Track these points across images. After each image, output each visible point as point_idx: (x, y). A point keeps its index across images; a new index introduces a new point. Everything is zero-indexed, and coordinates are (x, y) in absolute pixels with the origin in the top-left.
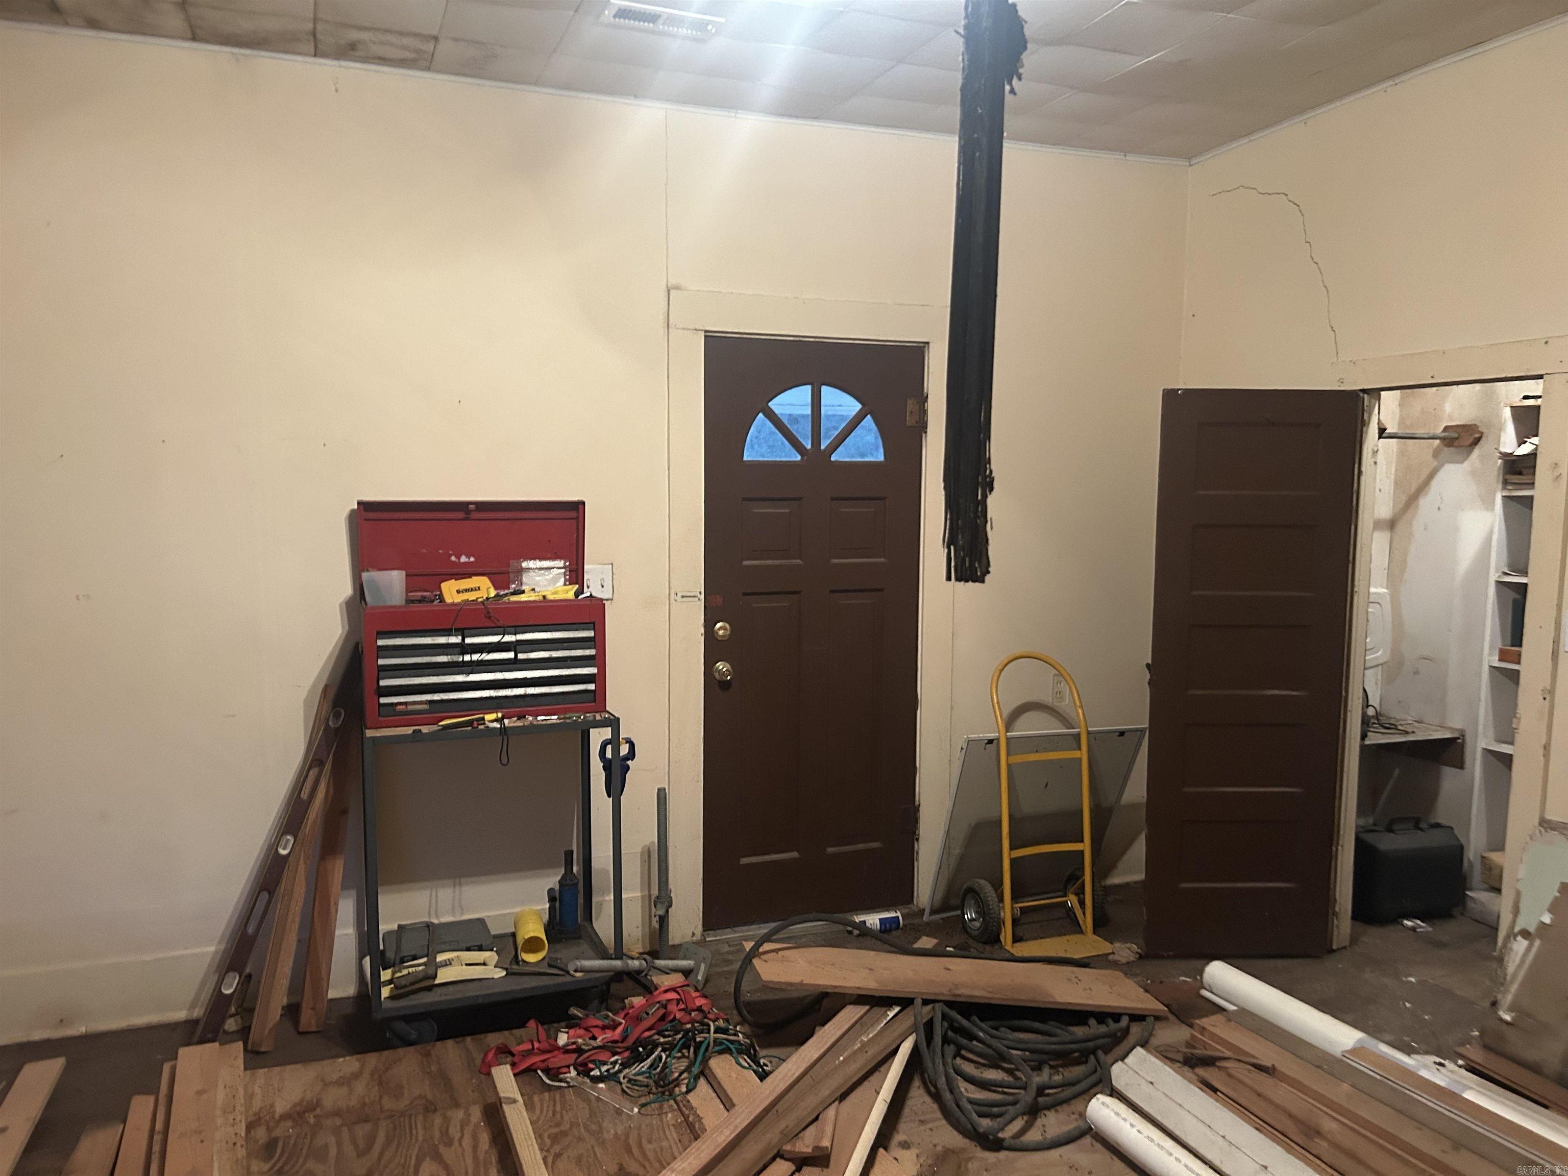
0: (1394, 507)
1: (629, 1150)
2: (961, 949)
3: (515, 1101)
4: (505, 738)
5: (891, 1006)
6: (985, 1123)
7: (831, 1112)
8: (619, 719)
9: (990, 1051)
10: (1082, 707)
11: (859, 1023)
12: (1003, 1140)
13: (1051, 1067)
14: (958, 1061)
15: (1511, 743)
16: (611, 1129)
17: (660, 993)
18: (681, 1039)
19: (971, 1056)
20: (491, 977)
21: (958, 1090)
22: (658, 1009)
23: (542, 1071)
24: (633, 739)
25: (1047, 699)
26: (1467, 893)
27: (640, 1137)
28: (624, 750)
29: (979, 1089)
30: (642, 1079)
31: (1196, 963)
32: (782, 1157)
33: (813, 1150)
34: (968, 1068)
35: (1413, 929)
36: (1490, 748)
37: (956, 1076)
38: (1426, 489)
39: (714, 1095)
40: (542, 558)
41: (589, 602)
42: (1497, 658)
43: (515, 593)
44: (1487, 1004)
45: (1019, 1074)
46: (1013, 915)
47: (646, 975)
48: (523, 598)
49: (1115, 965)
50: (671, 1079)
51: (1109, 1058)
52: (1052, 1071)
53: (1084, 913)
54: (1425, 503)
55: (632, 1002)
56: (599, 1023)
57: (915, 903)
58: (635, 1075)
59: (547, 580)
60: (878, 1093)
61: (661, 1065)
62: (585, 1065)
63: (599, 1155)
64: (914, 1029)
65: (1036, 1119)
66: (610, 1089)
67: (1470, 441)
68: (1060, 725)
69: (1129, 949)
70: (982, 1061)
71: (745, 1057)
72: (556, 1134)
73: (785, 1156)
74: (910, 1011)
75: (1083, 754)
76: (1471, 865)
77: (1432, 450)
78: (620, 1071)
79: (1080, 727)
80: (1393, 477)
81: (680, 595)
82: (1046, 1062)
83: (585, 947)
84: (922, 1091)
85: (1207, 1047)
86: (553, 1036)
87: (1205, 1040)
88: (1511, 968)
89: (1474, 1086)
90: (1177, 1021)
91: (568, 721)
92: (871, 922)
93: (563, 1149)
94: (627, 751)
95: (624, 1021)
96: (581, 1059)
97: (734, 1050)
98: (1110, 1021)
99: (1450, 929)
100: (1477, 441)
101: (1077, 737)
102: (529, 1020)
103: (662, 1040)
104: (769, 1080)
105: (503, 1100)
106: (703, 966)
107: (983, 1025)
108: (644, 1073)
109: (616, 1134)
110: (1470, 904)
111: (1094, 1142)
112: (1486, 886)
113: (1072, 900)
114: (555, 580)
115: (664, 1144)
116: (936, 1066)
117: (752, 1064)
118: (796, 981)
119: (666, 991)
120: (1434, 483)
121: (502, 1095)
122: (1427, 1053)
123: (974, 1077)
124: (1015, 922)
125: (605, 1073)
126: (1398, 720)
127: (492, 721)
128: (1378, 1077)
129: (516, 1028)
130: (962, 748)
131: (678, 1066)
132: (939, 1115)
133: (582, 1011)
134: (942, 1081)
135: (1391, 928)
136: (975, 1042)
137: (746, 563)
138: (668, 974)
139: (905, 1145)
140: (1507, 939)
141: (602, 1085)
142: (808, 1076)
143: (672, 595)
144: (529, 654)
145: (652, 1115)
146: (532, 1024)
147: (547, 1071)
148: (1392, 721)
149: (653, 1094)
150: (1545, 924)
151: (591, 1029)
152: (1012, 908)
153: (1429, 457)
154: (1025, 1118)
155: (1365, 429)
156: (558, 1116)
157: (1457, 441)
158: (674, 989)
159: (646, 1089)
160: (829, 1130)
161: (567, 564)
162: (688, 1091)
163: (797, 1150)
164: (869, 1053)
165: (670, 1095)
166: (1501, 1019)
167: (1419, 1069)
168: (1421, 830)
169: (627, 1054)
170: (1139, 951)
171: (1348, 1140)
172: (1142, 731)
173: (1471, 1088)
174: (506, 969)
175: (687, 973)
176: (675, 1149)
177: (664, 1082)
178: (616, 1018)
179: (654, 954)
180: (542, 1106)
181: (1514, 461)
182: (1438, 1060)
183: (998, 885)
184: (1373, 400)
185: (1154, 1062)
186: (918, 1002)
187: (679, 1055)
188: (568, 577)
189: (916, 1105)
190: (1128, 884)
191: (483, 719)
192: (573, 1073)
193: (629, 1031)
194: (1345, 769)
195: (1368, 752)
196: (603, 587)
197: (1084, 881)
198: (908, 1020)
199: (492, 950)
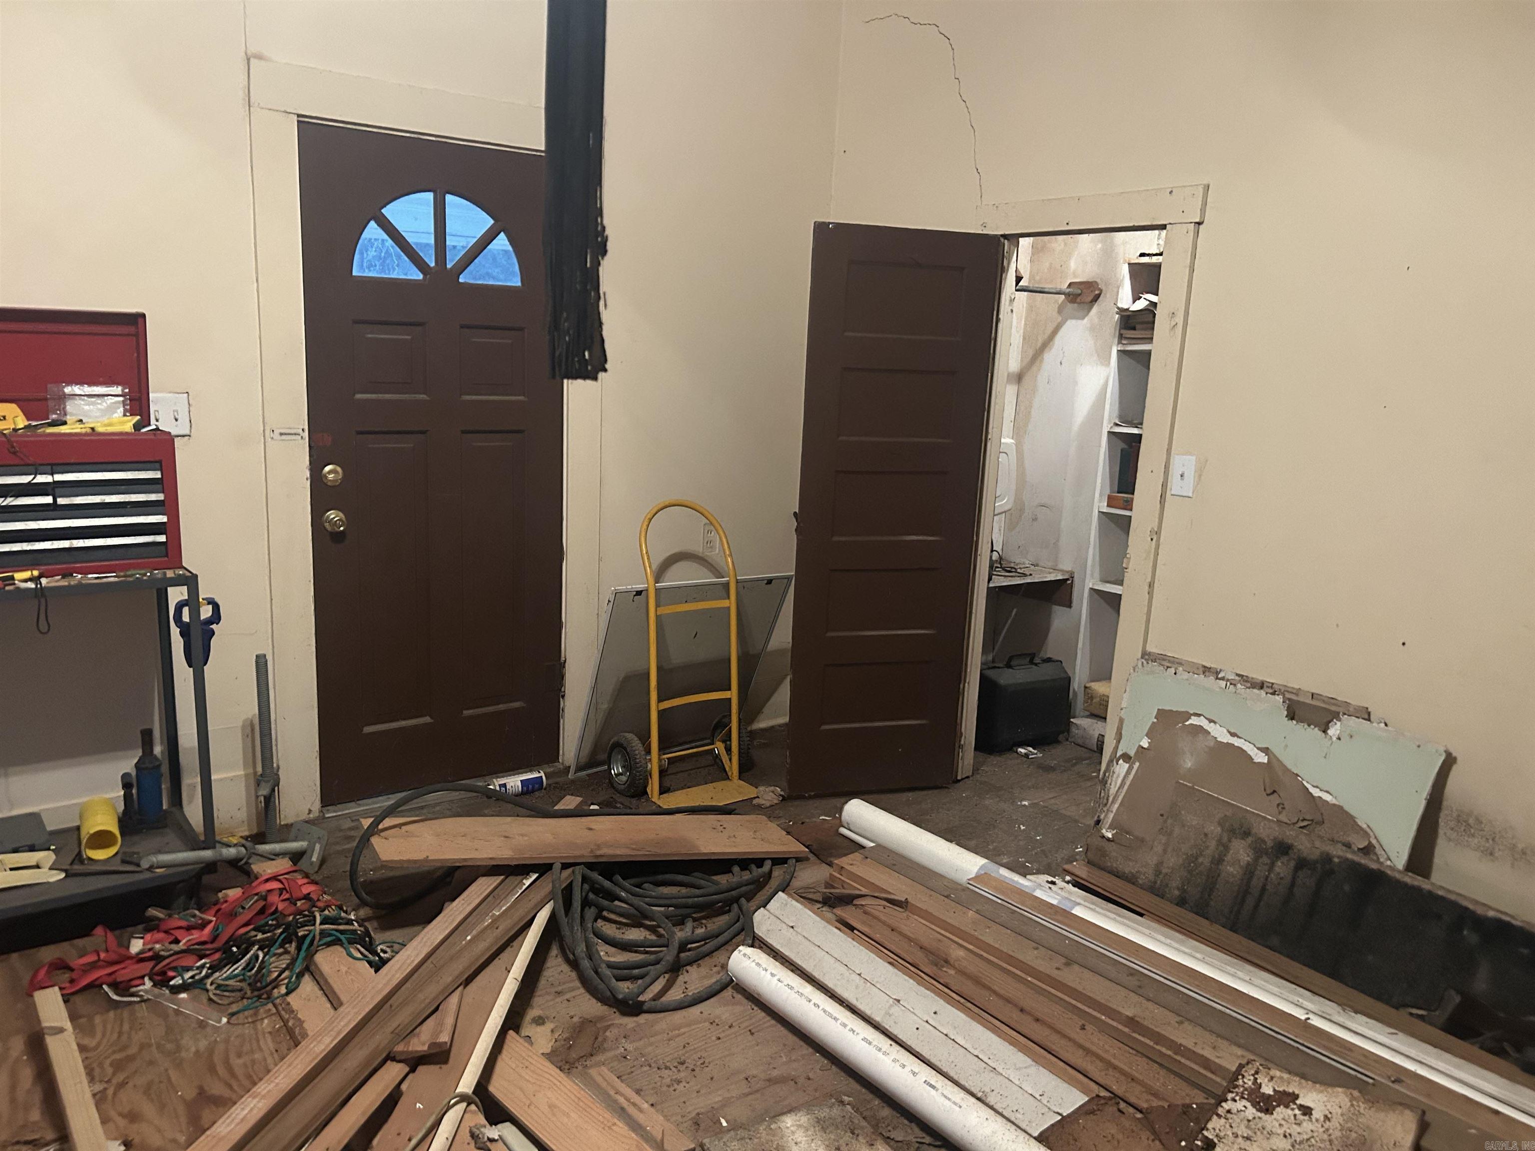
0: (1022, 361)
1: (212, 1069)
2: (607, 806)
3: (61, 1030)
4: (43, 601)
5: (528, 874)
6: (625, 988)
7: (454, 999)
8: (196, 576)
9: (633, 911)
10: (731, 555)
11: (492, 896)
12: (643, 1002)
13: (695, 920)
14: (600, 923)
15: (1120, 583)
16: (192, 1045)
17: (260, 883)
18: (281, 934)
19: (612, 916)
20: (45, 881)
21: (596, 955)
22: (256, 901)
23: (109, 985)
24: (217, 600)
25: (698, 549)
26: (1072, 720)
27: (227, 1051)
28: (206, 612)
29: (620, 951)
30: (234, 984)
31: (836, 801)
32: (394, 1059)
33: (429, 1047)
34: (609, 930)
35: (1026, 756)
36: (1096, 588)
37: (596, 939)
38: (1051, 343)
39: (320, 993)
40: (90, 384)
41: (152, 437)
42: (1106, 504)
43: (54, 424)
44: (1092, 822)
45: (661, 930)
46: (660, 766)
47: (246, 863)
48: (63, 429)
49: (759, 809)
50: (269, 979)
51: (753, 904)
52: (695, 924)
53: (730, 760)
54: (1049, 357)
55: (227, 895)
56: (183, 923)
57: (560, 760)
58: (227, 979)
59: (99, 409)
60: (509, 972)
61: (257, 965)
62: (164, 973)
63: (173, 1079)
64: (551, 897)
65: (678, 976)
66: (194, 999)
67: (1090, 299)
68: (711, 575)
69: (773, 792)
70: (624, 921)
71: (359, 946)
72: (121, 1060)
73: (398, 1058)
74: (547, 877)
75: (731, 603)
76: (1075, 693)
77: (1057, 306)
78: (207, 976)
79: (729, 577)
80: (1022, 331)
81: (277, 432)
82: (688, 916)
83: (171, 837)
84: (560, 960)
85: (845, 886)
86: (126, 944)
87: (842, 878)
88: (1113, 790)
89: (1082, 902)
90: (818, 861)
91: (131, 579)
92: (512, 784)
93: (128, 1077)
94: (210, 614)
95: (214, 919)
96: (157, 968)
97: (344, 940)
98: (753, 867)
99: (1058, 754)
100: (1096, 298)
101: (726, 586)
102: (95, 927)
103: (260, 936)
104: (384, 970)
105: (45, 1031)
106: (318, 847)
107: (626, 884)
108: (236, 976)
109: (197, 1052)
110: (1074, 730)
111: (735, 995)
112: (1088, 713)
113: (719, 747)
114: (111, 409)
115: (257, 1056)
116: (574, 933)
117: (366, 953)
118: (420, 858)
119: (267, 880)
120: (1058, 339)
121: (45, 1024)
122: (1039, 872)
123: (614, 938)
124: (662, 773)
125: (190, 980)
126: (1017, 565)
127: (26, 581)
128: (999, 901)
129: (78, 937)
130: (609, 601)
131: (277, 963)
132: (578, 984)
133: (164, 911)
134: (581, 949)
135: (1008, 755)
136: (617, 903)
137: (358, 396)
138: (273, 860)
139: (539, 1021)
140: (1110, 762)
141: (183, 995)
142: (429, 961)
143: (268, 432)
144: (72, 498)
145: (244, 1024)
146: (99, 930)
147: (114, 986)
148: (1012, 565)
149: (248, 998)
150: (1142, 748)
151: (172, 932)
152: (660, 760)
153: (1055, 314)
154: (667, 976)
155: (1004, 276)
156: (124, 1038)
157: (1080, 298)
158: (275, 878)
159: (238, 994)
160: (449, 1021)
161: (127, 390)
162: (288, 993)
163: (410, 1049)
164: (501, 928)
165: (268, 998)
166: (1103, 837)
167: (1034, 890)
168: (1036, 665)
169: (217, 956)
170: (782, 793)
171: (974, 966)
172: (789, 578)
173: (1079, 904)
174: (66, 871)
175: (296, 857)
176: (270, 1060)
177: (261, 983)
178: (203, 916)
179: (259, 838)
180: (105, 1027)
181: (1129, 316)
182: (1050, 879)
183: (645, 738)
184: (1012, 247)
185: (796, 906)
186: (557, 867)
187: (281, 950)
188: (128, 407)
189: (553, 976)
190: (772, 727)
191: (12, 578)
192: (148, 984)
193: (220, 930)
194: (974, 611)
195: (995, 594)
196: (176, 420)
197: (730, 728)
198: (546, 886)
199: (49, 849)
